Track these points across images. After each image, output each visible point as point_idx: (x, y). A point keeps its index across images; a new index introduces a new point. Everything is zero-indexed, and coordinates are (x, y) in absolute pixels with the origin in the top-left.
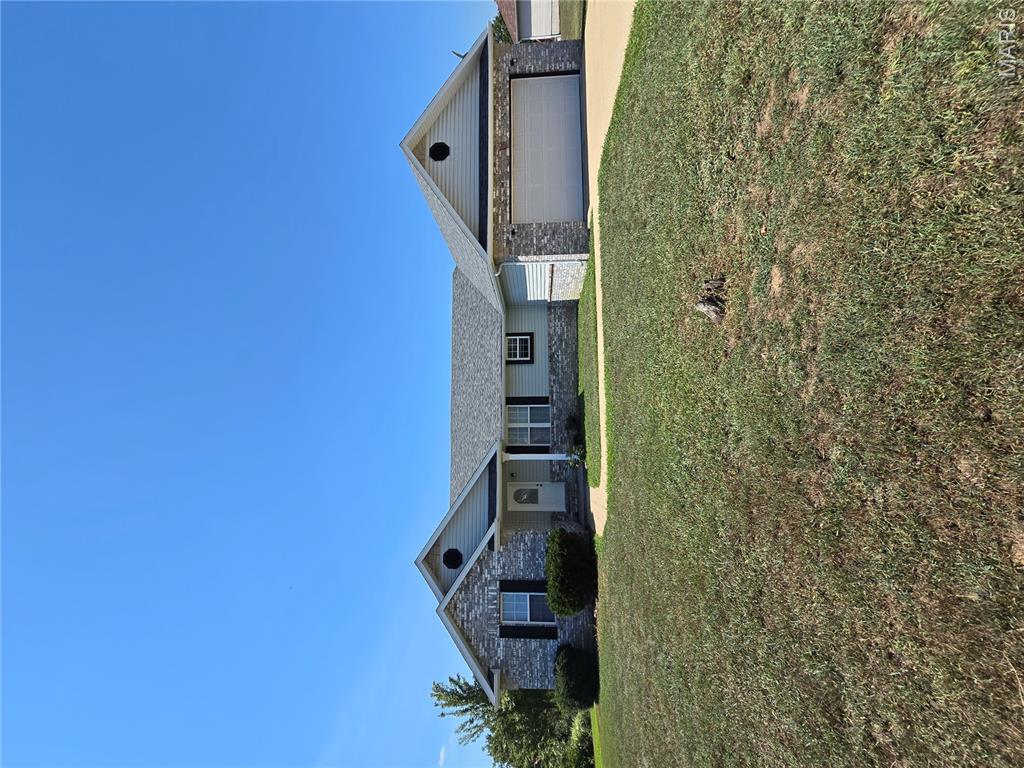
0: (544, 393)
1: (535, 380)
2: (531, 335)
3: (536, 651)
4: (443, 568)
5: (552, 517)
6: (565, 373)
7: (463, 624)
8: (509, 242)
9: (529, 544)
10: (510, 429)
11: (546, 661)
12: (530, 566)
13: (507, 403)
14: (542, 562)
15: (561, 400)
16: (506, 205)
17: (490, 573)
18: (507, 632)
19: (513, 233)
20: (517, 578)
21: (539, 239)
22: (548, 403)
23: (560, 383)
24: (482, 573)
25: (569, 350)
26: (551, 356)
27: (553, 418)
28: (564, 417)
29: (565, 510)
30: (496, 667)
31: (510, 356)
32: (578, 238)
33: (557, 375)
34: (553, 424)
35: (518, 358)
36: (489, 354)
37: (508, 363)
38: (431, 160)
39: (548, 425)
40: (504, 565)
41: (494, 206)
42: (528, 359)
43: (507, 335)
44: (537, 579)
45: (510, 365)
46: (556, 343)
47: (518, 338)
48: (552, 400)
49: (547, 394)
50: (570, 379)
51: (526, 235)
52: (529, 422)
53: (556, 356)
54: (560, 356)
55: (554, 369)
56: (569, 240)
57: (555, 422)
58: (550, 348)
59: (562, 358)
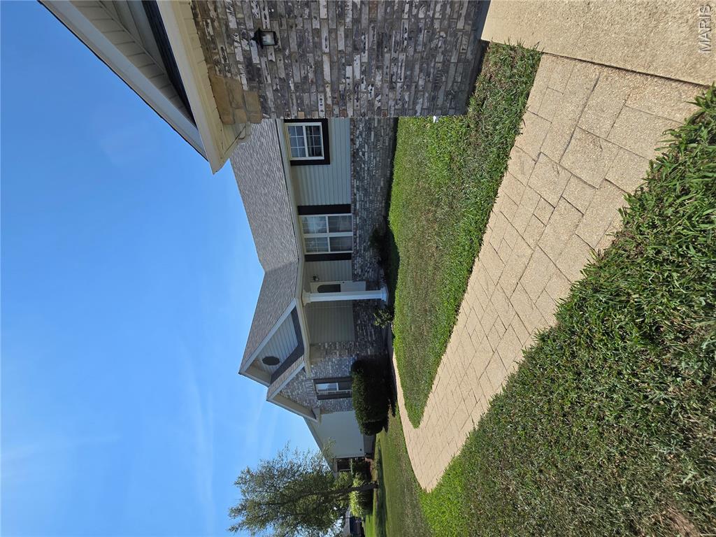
0: (345, 200)
1: (333, 185)
2: (324, 121)
3: (344, 401)
5: (354, 305)
6: (372, 177)
9: (336, 362)
10: (307, 240)
11: (351, 403)
12: (337, 372)
13: (298, 214)
14: (348, 369)
15: (366, 209)
17: (305, 377)
20: (327, 377)
22: (350, 213)
23: (366, 190)
24: (299, 378)
25: (380, 145)
26: (354, 155)
27: (356, 228)
28: (369, 228)
30: (317, 407)
31: (295, 153)
33: (362, 180)
34: (355, 234)
35: (307, 158)
37: (293, 164)
39: (351, 234)
40: (316, 373)
42: (322, 158)
44: (344, 377)
45: (298, 167)
46: (361, 134)
47: (304, 125)
48: (355, 210)
49: (349, 202)
50: (379, 184)
51: (299, 45)
52: (328, 231)
53: (361, 153)
54: (366, 153)
55: (358, 173)
56: (421, 71)
57: (358, 232)
58: (353, 141)
59: (369, 157)
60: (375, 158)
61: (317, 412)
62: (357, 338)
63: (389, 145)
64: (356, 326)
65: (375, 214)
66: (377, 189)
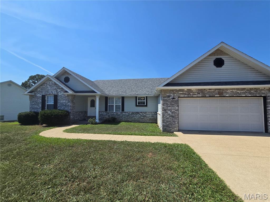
0: (125, 110)
1: (130, 107)
2: (146, 106)
3: (39, 106)
4: (64, 77)
5: (86, 112)
6: (132, 117)
7: (46, 83)
8: (169, 96)
9: (67, 104)
10: (113, 98)
11: (36, 109)
12: (61, 104)
13: (122, 97)
14: (62, 109)
15: (123, 116)
16: (188, 95)
17: (59, 91)
18: (43, 97)
19: (173, 98)
20: (58, 100)
21: (170, 110)
22: (122, 111)
23: (128, 116)
24: (59, 89)
25: (140, 119)
26: (138, 113)
27: (117, 113)
28: (116, 117)
29: (88, 116)
30: (35, 94)
31: (139, 98)
32: (170, 127)
33: (131, 115)
34: (115, 113)
35: (138, 101)
36: (141, 90)
37: (136, 97)
38: (214, 59)
39: (114, 111)
40: (61, 96)
41: (188, 90)
42: (137, 105)
43: (146, 97)
44: (57, 107)
45: (135, 98)
46: (143, 114)
47: (145, 101)
48: (123, 113)
49: (125, 111)
50: (130, 119)
51: (173, 104)
52: (116, 105)
55: (133, 114)
56: (169, 123)
58: (141, 112)
59: (137, 117)
61: (33, 94)
62: (76, 112)
63: (141, 121)
64: (79, 112)
66: (128, 119)
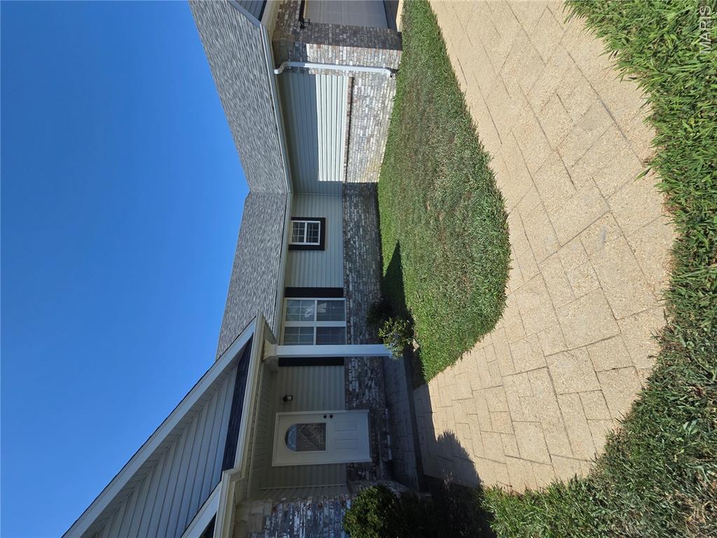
0: (338, 284)
1: (326, 268)
2: (323, 220)
6: (363, 261)
8: (296, 32)
10: (288, 329)
13: (285, 296)
15: (359, 291)
19: (302, 27)
21: (336, 35)
22: (342, 296)
23: (358, 272)
25: (368, 237)
26: (346, 243)
27: (349, 314)
28: (365, 313)
29: (370, 459)
31: (293, 241)
32: (386, 39)
33: (354, 263)
34: (349, 322)
35: (305, 243)
37: (292, 248)
39: (343, 324)
42: (318, 244)
43: (293, 219)
45: (294, 252)
46: (351, 229)
47: (306, 222)
48: (348, 292)
49: (341, 286)
50: (371, 267)
51: (319, 30)
52: (315, 319)
53: (352, 242)
54: (357, 243)
55: (350, 256)
56: (375, 39)
57: (351, 318)
58: (345, 233)
59: (360, 245)
60: (365, 245)
63: (376, 237)
65: (371, 298)
66: (369, 271)
